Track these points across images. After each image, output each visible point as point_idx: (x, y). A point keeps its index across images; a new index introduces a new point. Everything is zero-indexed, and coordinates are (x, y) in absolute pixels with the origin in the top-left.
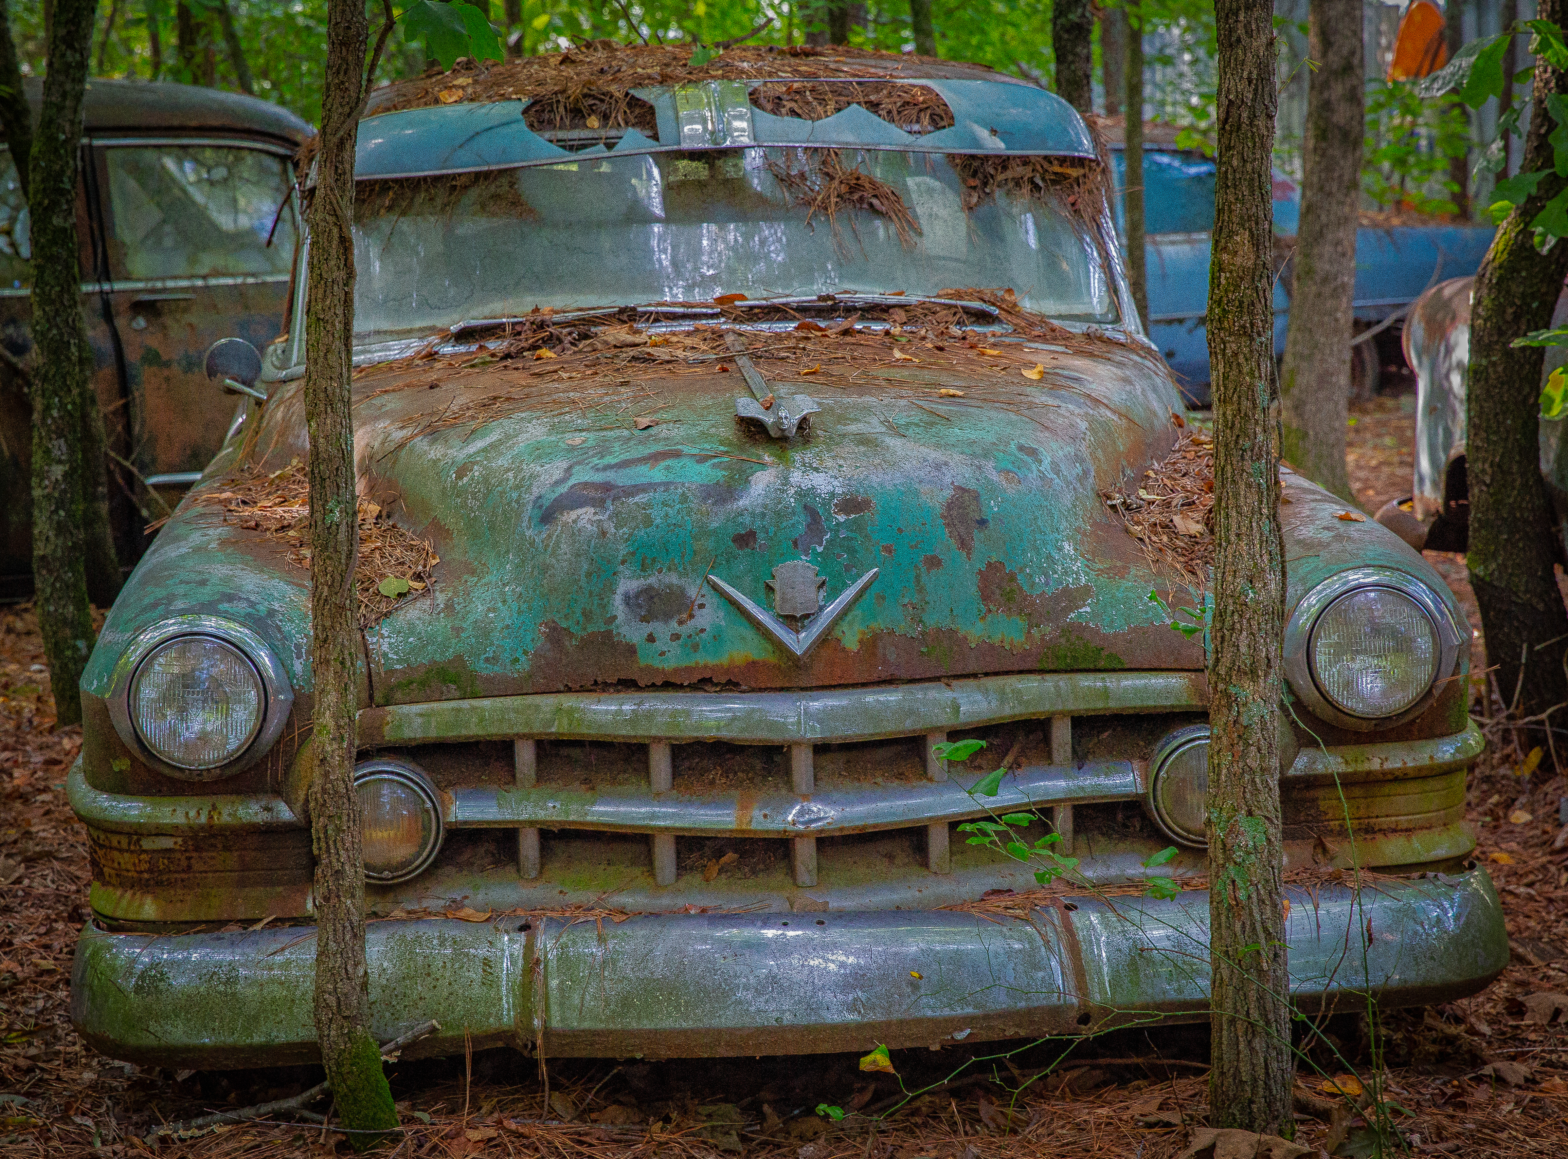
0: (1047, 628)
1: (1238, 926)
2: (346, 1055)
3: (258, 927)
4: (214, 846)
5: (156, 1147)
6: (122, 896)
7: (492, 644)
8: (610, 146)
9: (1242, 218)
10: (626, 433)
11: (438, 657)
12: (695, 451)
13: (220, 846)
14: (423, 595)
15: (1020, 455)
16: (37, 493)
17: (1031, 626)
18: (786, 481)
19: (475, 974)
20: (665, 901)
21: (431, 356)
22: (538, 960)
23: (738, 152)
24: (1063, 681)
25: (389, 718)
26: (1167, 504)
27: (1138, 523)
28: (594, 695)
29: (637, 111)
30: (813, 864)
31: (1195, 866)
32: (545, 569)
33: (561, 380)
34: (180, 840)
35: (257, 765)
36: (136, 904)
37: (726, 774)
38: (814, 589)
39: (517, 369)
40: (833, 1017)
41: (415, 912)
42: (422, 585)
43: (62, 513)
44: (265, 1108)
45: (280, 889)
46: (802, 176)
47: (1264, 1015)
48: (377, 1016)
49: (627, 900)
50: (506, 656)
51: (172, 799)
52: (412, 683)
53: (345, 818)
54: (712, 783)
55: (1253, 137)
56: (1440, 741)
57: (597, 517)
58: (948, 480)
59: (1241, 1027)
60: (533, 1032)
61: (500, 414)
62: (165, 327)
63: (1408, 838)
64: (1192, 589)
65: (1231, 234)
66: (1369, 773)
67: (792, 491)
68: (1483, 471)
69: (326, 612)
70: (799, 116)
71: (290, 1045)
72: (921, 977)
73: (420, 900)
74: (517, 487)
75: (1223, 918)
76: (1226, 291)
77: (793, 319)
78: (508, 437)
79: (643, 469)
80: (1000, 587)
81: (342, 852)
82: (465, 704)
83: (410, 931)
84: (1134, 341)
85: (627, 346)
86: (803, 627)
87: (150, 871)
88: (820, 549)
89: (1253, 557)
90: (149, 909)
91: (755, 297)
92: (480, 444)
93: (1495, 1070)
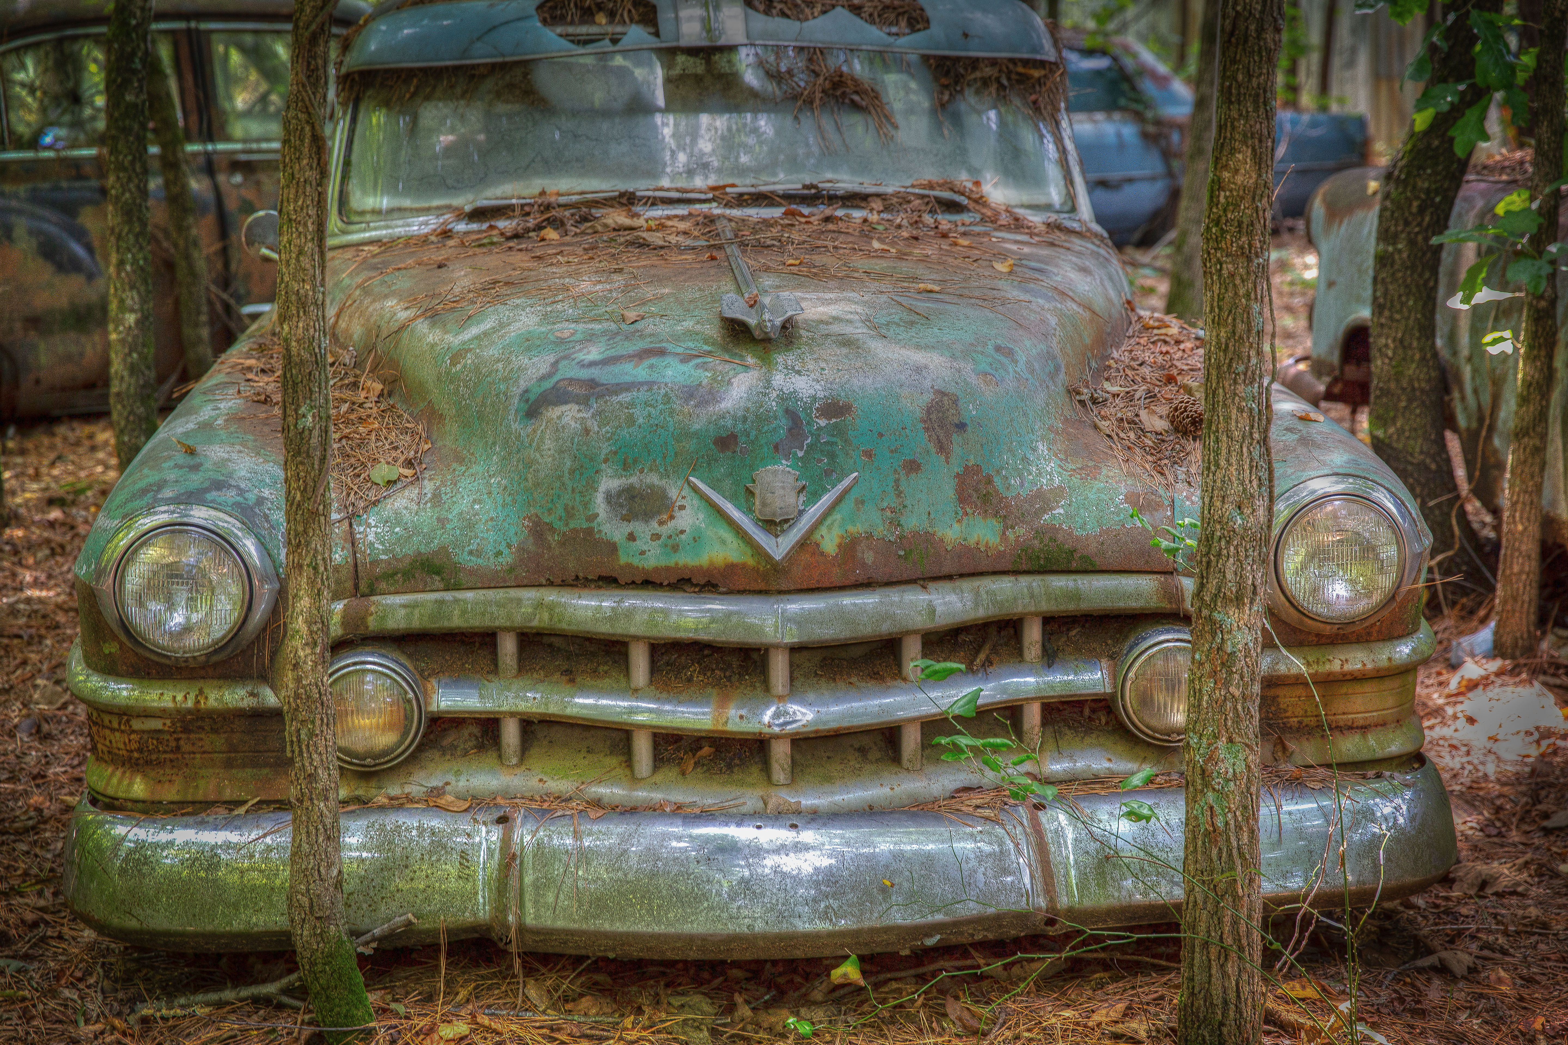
0: (1021, 530)
1: (1215, 852)
2: (319, 954)
3: (242, 810)
4: (202, 728)
5: (137, 1028)
6: (112, 774)
7: (476, 537)
8: (615, 41)
9: (1245, 135)
10: (613, 326)
11: (423, 549)
12: (680, 350)
13: (207, 728)
14: (412, 483)
15: (998, 356)
16: (113, 337)
17: (1006, 528)
18: (768, 384)
19: (452, 869)
20: (641, 795)
21: (446, 234)
22: (514, 855)
23: (732, 49)
24: (1035, 582)
25: (372, 609)
26: (1129, 397)
27: (1104, 418)
28: (576, 590)
29: (641, 10)
30: (786, 762)
31: (1159, 762)
32: (529, 464)
33: (559, 263)
34: (168, 722)
35: (243, 651)
36: (125, 782)
37: (703, 672)
38: (794, 494)
39: (520, 250)
40: (803, 926)
41: (397, 799)
42: (411, 472)
43: (135, 355)
44: (245, 992)
45: (265, 771)
46: (790, 72)
47: (1237, 940)
48: (354, 907)
49: (603, 791)
50: (490, 549)
51: (160, 683)
52: (396, 574)
53: (318, 722)
54: (690, 680)
55: (1260, 52)
56: (1396, 642)
57: (581, 415)
58: (928, 383)
59: (1214, 951)
60: (508, 928)
61: (499, 299)
62: (258, 183)
63: (1364, 735)
64: (1161, 491)
65: (1233, 151)
66: (1329, 674)
67: (775, 394)
68: (1386, 346)
69: (298, 517)
70: (788, 17)
71: (267, 933)
72: (892, 885)
73: (402, 785)
74: (505, 379)
75: (1200, 843)
76: (1225, 210)
77: (779, 205)
78: (502, 325)
79: (628, 367)
80: (977, 490)
81: (315, 756)
82: (448, 596)
83: (391, 820)
84: (1089, 230)
85: (626, 229)
86: (783, 531)
87: (140, 750)
88: (800, 454)
89: (1242, 483)
90: (139, 788)
91: (744, 185)
92: (474, 331)
93: (1440, 960)
